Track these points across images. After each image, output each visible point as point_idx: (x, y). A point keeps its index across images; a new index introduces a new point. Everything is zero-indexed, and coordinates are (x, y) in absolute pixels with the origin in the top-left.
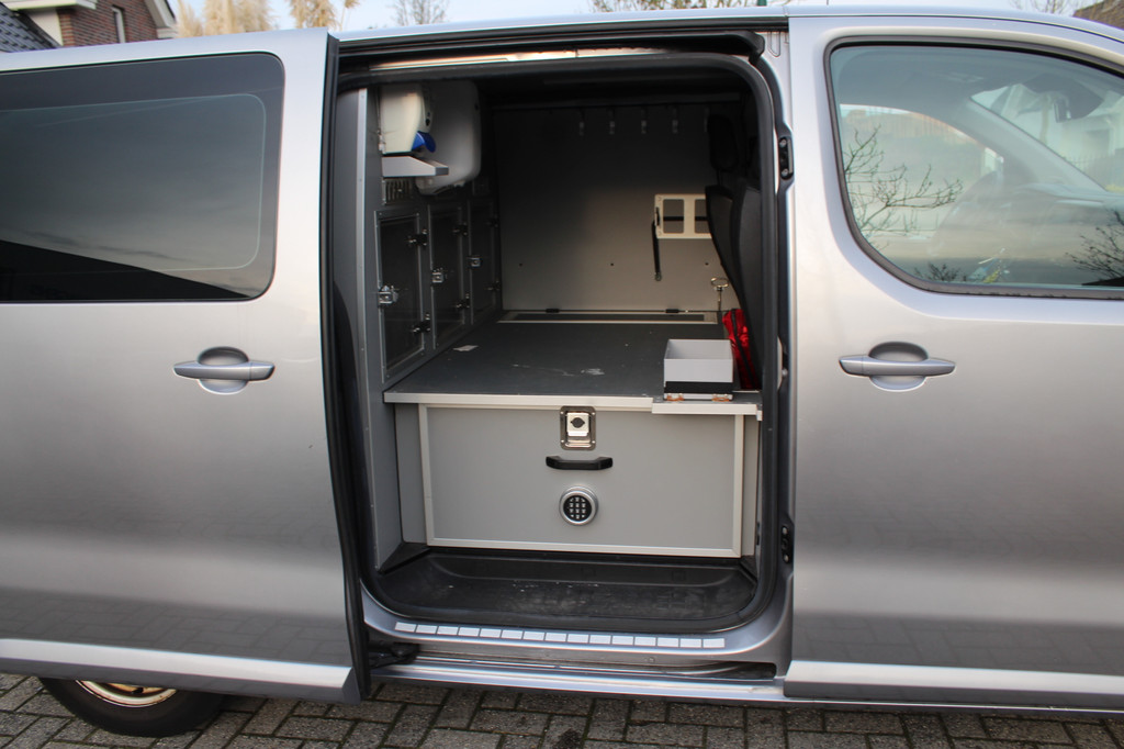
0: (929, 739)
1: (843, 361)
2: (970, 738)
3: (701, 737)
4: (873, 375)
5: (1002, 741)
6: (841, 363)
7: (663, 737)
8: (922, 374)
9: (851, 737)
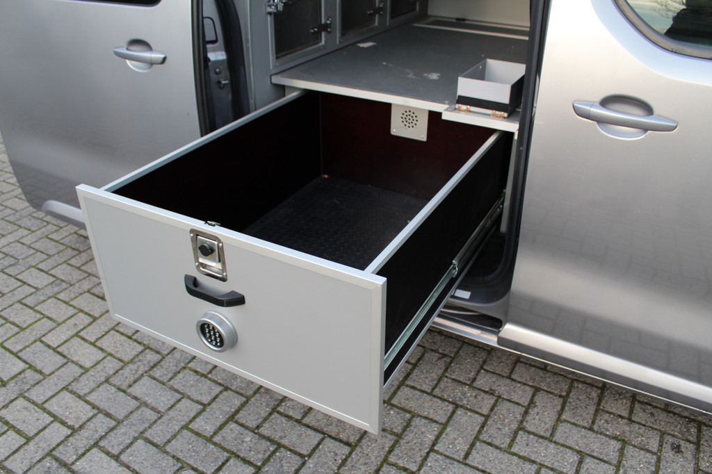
0: (617, 396)
1: (575, 105)
2: (651, 405)
3: (456, 350)
4: (601, 121)
5: (675, 414)
6: (573, 106)
7: (431, 343)
8: (645, 128)
9: (561, 378)
